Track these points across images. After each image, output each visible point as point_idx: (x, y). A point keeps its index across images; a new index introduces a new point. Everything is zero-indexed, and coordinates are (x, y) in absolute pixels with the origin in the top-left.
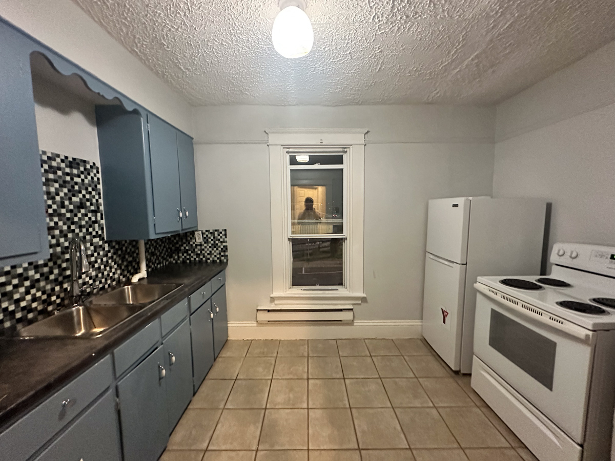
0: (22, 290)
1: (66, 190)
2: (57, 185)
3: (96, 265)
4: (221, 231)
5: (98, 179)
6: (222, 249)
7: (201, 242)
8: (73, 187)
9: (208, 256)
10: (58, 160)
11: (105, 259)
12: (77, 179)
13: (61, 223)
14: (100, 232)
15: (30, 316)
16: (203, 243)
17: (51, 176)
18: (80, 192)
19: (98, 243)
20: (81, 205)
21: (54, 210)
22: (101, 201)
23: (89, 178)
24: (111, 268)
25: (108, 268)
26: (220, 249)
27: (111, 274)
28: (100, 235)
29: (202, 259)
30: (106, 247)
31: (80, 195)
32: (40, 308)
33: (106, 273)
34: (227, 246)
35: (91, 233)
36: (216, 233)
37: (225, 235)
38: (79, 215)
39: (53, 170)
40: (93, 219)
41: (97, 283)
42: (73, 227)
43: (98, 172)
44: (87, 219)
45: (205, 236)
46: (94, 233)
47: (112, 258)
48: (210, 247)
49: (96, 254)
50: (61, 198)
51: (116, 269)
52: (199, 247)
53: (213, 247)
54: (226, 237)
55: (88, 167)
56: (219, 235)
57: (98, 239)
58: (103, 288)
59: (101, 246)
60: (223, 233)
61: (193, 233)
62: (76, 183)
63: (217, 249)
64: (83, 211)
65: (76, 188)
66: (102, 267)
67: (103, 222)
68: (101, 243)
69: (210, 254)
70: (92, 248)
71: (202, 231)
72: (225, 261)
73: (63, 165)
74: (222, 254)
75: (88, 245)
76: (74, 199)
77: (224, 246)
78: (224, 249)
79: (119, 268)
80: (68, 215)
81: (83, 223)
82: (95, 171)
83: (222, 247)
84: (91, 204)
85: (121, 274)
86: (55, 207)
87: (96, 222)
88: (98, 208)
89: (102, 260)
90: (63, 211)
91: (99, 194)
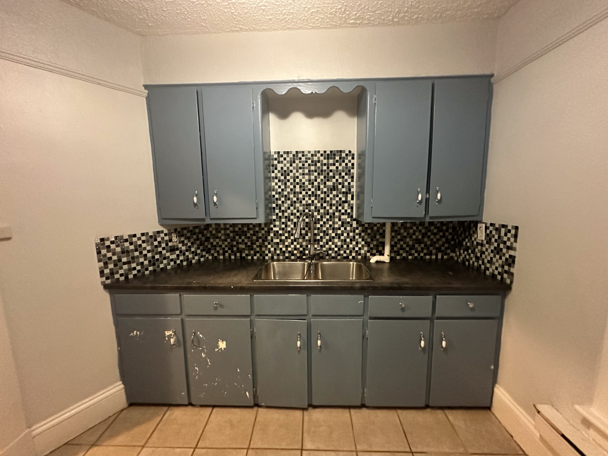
0: (289, 241)
1: (322, 177)
2: (316, 174)
3: (342, 238)
4: (509, 228)
5: (353, 164)
6: (506, 259)
7: (482, 241)
8: (328, 174)
9: (488, 265)
10: (319, 155)
11: (351, 234)
12: (332, 168)
13: (316, 202)
14: (349, 211)
15: (293, 257)
16: (485, 242)
17: (313, 168)
18: (334, 177)
19: (346, 219)
20: (334, 188)
21: (313, 192)
22: (354, 184)
23: (344, 164)
24: (357, 243)
25: (354, 243)
26: (504, 258)
27: (357, 249)
28: (349, 213)
29: (480, 265)
30: (354, 224)
31: (334, 180)
32: (298, 255)
33: (351, 246)
34: (514, 257)
35: (340, 211)
36: (503, 230)
37: (516, 236)
38: (331, 196)
39: (314, 163)
40: (343, 199)
41: (342, 252)
42: (325, 205)
43: (353, 158)
44: (337, 199)
45: (488, 232)
46: (343, 211)
47: (360, 234)
48: (492, 251)
49: (342, 229)
50: (319, 183)
51: (363, 246)
52: (479, 247)
53: (495, 251)
54: (516, 241)
55: (344, 155)
56: (506, 235)
57: (347, 216)
58: (347, 257)
59: (349, 222)
60: (513, 232)
61: (476, 224)
62: (331, 171)
63: (500, 258)
64: (334, 193)
65: (331, 174)
66: (348, 240)
67: (354, 202)
68: (349, 220)
69: (490, 262)
70: (340, 223)
71: (486, 224)
72: (508, 281)
73: (322, 158)
74: (506, 268)
75: (337, 220)
76: (328, 183)
77: (510, 256)
78: (510, 261)
79: (367, 245)
80: (322, 196)
81: (334, 202)
82: (350, 158)
83: (507, 256)
84: (343, 187)
85: (368, 251)
86: (313, 190)
87: (346, 202)
88: (350, 190)
89: (348, 234)
90: (319, 193)
91: (353, 177)
